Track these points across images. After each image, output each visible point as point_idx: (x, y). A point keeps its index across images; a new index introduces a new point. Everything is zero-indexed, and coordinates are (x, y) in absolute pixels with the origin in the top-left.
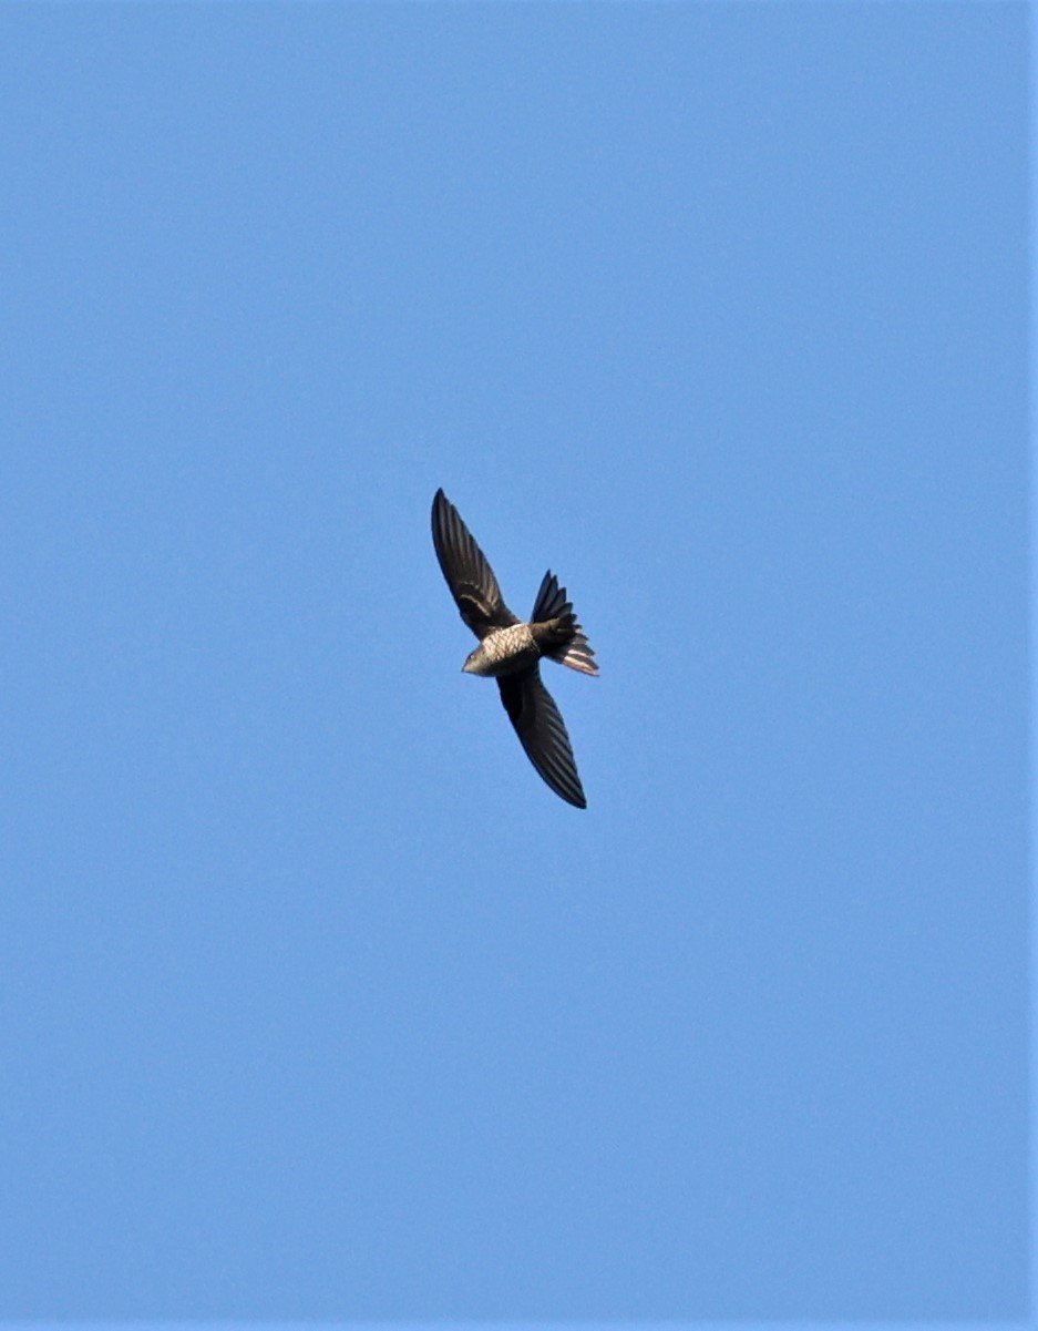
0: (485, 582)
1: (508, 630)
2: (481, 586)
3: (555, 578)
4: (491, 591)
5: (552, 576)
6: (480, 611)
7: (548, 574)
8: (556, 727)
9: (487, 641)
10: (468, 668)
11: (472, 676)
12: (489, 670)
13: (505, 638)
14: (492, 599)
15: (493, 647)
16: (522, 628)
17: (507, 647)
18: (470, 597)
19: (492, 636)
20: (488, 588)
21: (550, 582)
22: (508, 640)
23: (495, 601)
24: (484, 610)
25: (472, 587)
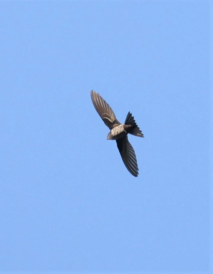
0: (110, 113)
1: (118, 127)
2: (109, 114)
3: (131, 114)
4: (112, 115)
5: (130, 113)
6: (110, 121)
7: (129, 113)
8: (131, 150)
9: (112, 130)
10: (108, 138)
11: (110, 140)
12: (113, 138)
13: (117, 129)
14: (113, 118)
15: (114, 132)
16: (121, 126)
17: (118, 132)
18: (107, 118)
19: (114, 129)
20: (111, 114)
21: (130, 115)
22: (118, 129)
23: (114, 118)
24: (111, 121)
25: (107, 115)
